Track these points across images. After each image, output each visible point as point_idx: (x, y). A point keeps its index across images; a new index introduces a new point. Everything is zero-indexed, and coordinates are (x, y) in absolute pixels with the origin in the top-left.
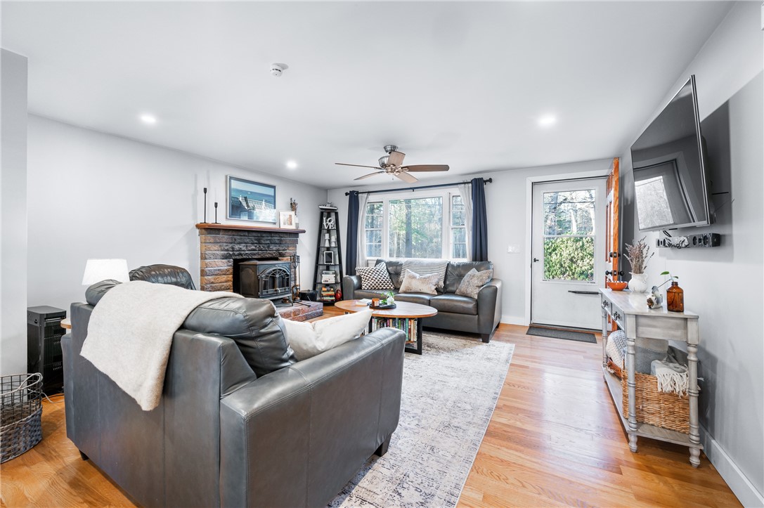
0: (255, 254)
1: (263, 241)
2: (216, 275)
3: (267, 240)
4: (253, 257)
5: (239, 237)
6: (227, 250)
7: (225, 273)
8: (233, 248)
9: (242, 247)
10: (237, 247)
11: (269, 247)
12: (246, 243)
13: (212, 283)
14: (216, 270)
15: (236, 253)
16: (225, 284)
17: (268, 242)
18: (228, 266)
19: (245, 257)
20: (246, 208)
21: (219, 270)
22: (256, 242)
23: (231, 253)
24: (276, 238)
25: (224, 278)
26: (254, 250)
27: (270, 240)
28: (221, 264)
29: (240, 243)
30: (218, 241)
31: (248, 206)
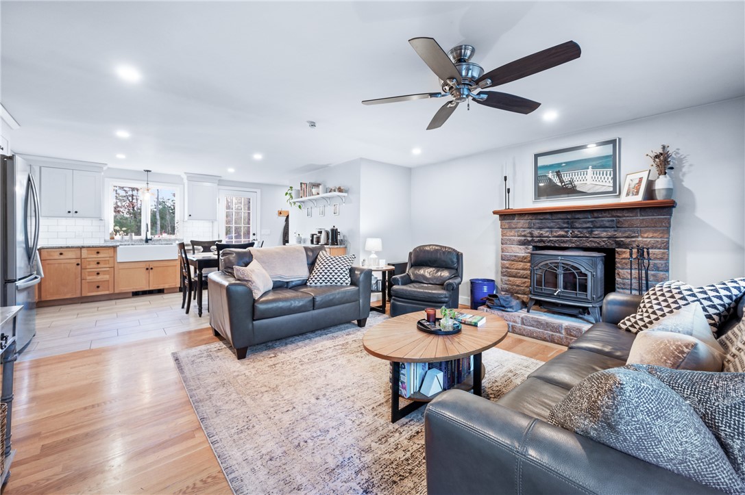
0: (564, 242)
1: (577, 225)
2: (513, 261)
3: (586, 222)
4: (562, 245)
5: (537, 221)
6: (525, 236)
7: (522, 260)
8: (531, 233)
9: (545, 232)
10: (536, 233)
11: (591, 232)
12: (548, 228)
13: (507, 268)
14: (513, 256)
15: (536, 239)
16: (522, 271)
17: (588, 225)
18: (527, 253)
19: (549, 244)
20: (560, 184)
21: (515, 256)
22: (565, 225)
23: (529, 239)
24: (606, 220)
25: (521, 265)
26: (563, 236)
27: (592, 222)
28: (518, 251)
29: (540, 228)
30: (514, 226)
31: (562, 181)
